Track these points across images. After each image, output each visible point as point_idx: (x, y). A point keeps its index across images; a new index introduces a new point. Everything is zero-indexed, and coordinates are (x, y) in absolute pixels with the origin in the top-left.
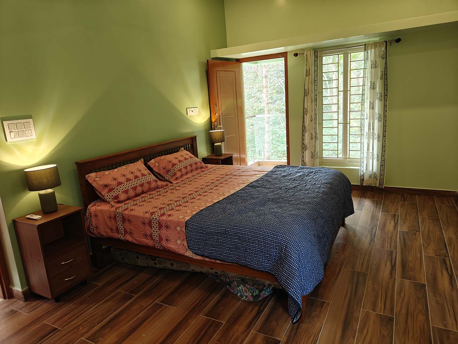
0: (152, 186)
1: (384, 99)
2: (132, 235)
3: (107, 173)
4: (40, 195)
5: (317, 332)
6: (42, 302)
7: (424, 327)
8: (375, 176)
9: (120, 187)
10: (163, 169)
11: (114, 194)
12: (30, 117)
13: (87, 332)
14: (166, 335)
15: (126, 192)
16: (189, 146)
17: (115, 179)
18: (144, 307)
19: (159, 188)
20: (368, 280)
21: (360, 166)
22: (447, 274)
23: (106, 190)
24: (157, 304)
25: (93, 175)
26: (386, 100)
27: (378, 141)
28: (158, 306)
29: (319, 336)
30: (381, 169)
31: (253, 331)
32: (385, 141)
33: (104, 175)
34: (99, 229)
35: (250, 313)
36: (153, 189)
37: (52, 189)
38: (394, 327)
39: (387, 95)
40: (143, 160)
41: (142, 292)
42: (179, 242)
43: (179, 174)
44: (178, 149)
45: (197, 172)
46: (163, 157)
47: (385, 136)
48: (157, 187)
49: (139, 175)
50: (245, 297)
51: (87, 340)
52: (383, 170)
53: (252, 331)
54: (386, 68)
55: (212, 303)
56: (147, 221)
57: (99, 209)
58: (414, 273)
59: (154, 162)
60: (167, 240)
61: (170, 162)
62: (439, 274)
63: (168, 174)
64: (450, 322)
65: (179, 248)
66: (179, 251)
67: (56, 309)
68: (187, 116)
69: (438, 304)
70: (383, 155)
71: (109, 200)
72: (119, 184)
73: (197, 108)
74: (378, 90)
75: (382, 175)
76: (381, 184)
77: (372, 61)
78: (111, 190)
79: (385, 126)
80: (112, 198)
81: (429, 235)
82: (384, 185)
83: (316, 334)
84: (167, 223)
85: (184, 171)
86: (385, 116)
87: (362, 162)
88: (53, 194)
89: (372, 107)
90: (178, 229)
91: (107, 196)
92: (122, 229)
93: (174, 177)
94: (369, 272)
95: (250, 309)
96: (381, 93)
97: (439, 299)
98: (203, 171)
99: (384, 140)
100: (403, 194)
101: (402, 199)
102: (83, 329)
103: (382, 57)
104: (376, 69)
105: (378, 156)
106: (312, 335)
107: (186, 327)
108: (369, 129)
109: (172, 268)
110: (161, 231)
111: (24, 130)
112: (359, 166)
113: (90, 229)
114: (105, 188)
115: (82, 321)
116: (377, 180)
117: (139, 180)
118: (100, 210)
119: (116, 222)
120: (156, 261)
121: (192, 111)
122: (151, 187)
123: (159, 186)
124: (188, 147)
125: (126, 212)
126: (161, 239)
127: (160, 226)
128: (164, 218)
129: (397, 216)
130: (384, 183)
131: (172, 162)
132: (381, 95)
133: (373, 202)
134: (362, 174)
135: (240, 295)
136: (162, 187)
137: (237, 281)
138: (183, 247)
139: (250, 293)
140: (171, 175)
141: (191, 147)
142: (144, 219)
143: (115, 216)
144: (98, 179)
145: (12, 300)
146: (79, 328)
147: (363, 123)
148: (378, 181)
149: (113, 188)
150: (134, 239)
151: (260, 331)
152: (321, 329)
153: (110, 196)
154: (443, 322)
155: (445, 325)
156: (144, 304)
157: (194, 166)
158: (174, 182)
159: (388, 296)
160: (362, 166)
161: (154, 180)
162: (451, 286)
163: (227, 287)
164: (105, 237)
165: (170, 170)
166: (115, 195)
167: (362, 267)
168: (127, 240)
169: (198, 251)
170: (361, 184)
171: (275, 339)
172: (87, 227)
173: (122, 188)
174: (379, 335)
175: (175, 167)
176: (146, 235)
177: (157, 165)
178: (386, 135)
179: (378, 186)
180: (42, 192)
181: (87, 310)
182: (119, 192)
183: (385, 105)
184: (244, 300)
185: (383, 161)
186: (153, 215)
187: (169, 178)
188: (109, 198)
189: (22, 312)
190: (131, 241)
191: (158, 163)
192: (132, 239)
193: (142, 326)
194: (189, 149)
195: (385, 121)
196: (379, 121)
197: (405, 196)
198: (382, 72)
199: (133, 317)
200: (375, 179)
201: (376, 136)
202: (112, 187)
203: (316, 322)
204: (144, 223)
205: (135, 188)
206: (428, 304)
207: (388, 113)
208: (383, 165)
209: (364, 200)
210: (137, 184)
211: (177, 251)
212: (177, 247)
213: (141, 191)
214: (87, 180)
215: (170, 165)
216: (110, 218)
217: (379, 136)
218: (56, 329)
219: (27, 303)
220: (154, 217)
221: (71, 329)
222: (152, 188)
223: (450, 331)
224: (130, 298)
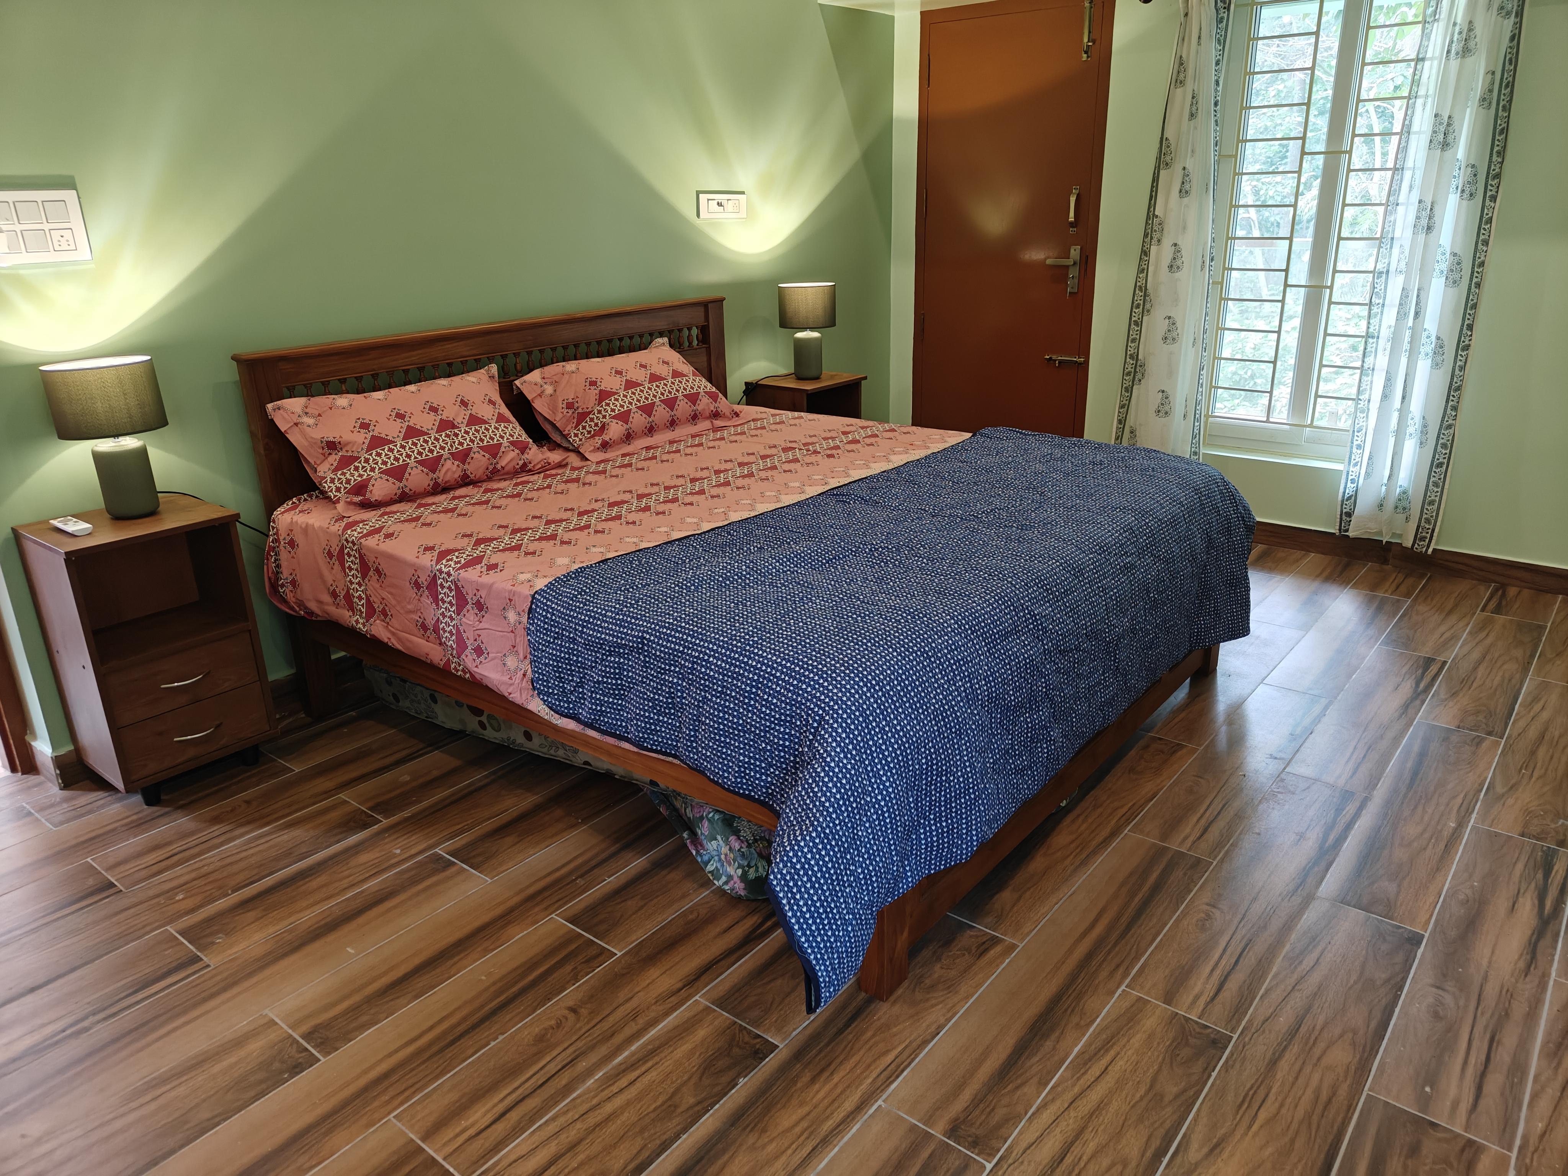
0: (503, 463)
1: (1485, 192)
2: (387, 620)
3: (342, 401)
4: (99, 459)
5: (919, 1041)
6: (109, 798)
7: (1334, 1094)
8: (1405, 503)
9: (379, 455)
10: (564, 406)
11: (353, 476)
12: (68, 183)
13: (192, 911)
14: (417, 961)
15: (397, 473)
16: (690, 335)
17: (365, 426)
18: (396, 860)
19: (530, 471)
20: (1201, 887)
21: (1347, 459)
22: (1536, 910)
23: (334, 459)
24: (439, 858)
25: (295, 404)
26: (1494, 198)
27: (1436, 365)
28: (439, 865)
29: (919, 1054)
30: (1429, 478)
31: (700, 999)
32: (1462, 368)
33: (331, 408)
34: (299, 590)
35: (716, 937)
36: (507, 473)
37: (139, 440)
38: (1214, 1074)
39: (1498, 176)
40: (494, 368)
41: (406, 814)
42: (511, 662)
43: (616, 430)
44: (647, 338)
45: (694, 429)
46: (571, 366)
47: (1467, 347)
48: (524, 469)
49: (459, 420)
50: (724, 879)
51: (180, 934)
52: (1440, 484)
53: (697, 997)
54: (1512, 59)
55: (611, 881)
56: (424, 580)
57: (299, 522)
58: (1399, 886)
59: (539, 380)
60: (479, 651)
61: (593, 383)
62: (1501, 904)
63: (580, 427)
64: (1453, 1092)
65: (511, 682)
66: (510, 694)
67: (137, 826)
68: (698, 222)
69: (1436, 1016)
70: (1447, 425)
71: (335, 496)
72: (377, 442)
73: (743, 193)
74: (1461, 151)
75: (1432, 503)
76: (1423, 539)
77: (1455, 24)
78: (346, 462)
79: (1471, 306)
80: (345, 488)
81: (1533, 753)
82: (1437, 544)
83: (915, 1045)
84: (478, 590)
85: (638, 420)
86: (1479, 265)
87: (1355, 443)
88: (142, 455)
89: (1424, 222)
90: (512, 616)
91: (332, 481)
92: (360, 598)
93: (597, 438)
94: (1218, 858)
95: (725, 924)
96: (1473, 166)
97: (1448, 999)
98: (715, 430)
99: (1459, 363)
100: (1503, 587)
101: (1492, 605)
102: (183, 899)
103: (1502, 8)
104: (1469, 60)
105: (1425, 426)
106: (894, 1048)
107: (491, 947)
108: (1401, 315)
109: (528, 746)
110: (464, 620)
111: (46, 227)
112: (1339, 460)
113: (278, 585)
114: (330, 454)
115: (193, 875)
116: (1407, 519)
117: (456, 435)
118: (303, 526)
119: (345, 572)
120: (484, 719)
121: (720, 204)
122: (499, 467)
123: (530, 466)
124: (688, 337)
125: (371, 542)
126: (461, 644)
127: (461, 601)
128: (472, 575)
129: (1439, 665)
130: (1435, 534)
131: (599, 383)
132: (1475, 175)
133: (1370, 600)
134: (1350, 491)
135: (712, 869)
136: (545, 469)
137: (709, 820)
138: (523, 680)
139: (738, 868)
140: (589, 432)
141: (700, 336)
142: (416, 571)
143: (342, 548)
144: (310, 421)
145: (32, 779)
146: (177, 894)
147: (1380, 287)
148: (1413, 526)
149: (356, 454)
150: (393, 634)
151: (722, 1002)
152: (938, 1034)
153: (341, 483)
154: (1423, 1088)
155: (1424, 1102)
156: (398, 851)
157: (683, 407)
158: (594, 457)
159: (1251, 953)
160: (1353, 462)
161: (512, 443)
162: (1529, 957)
163: (685, 835)
164: (319, 619)
165: (590, 413)
166: (355, 480)
167: (1199, 838)
168: (374, 636)
169: (560, 701)
170: (1340, 530)
171: (759, 1036)
172: (270, 579)
173: (386, 457)
174: (1142, 1091)
175: (608, 405)
176: (424, 627)
177: (549, 390)
178: (1472, 343)
179: (1408, 543)
180: (106, 445)
181: (222, 844)
182: (373, 470)
183: (1485, 217)
184: (719, 888)
185: (1444, 446)
186: (444, 562)
187: (581, 440)
188: (338, 490)
189: (43, 820)
190: (386, 640)
191: (551, 383)
192: (390, 636)
193: (361, 920)
194: (690, 343)
195: (1476, 284)
196: (1452, 282)
197: (1512, 591)
198: (1493, 73)
199: (345, 889)
200: (1402, 517)
201: (1427, 347)
202: (350, 454)
203: (933, 1006)
204: (417, 585)
205: (432, 465)
206: (1397, 1010)
207: (1495, 255)
208: (1440, 465)
209: (1333, 590)
210: (442, 448)
211: (504, 690)
212: (506, 678)
213: (456, 476)
214: (272, 420)
215: (594, 392)
216: (330, 554)
217: (1440, 345)
218: (112, 885)
219: (66, 793)
220: (445, 566)
221: (151, 893)
222: (503, 468)
223: (1434, 1125)
224: (365, 826)
